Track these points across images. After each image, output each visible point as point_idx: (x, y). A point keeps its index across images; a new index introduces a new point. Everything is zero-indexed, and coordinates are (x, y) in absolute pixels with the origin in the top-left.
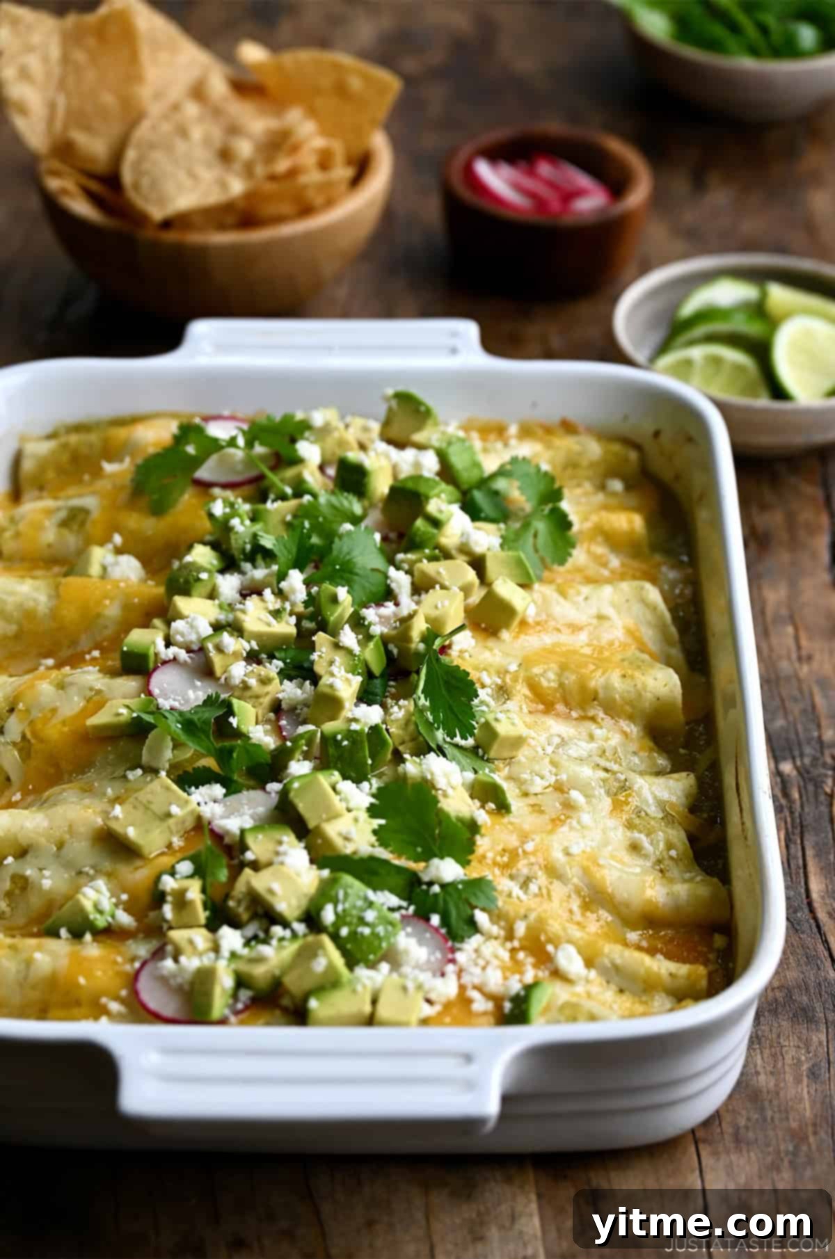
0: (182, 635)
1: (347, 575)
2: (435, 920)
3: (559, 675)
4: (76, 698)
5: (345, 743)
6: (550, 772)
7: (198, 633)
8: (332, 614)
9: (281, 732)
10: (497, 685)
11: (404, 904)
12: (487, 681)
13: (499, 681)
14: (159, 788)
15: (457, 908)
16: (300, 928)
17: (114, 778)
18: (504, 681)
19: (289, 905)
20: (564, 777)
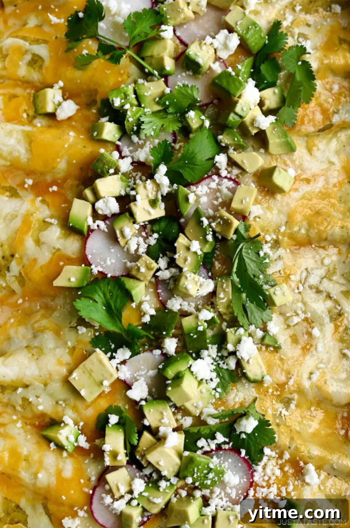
0: (102, 210)
1: (191, 166)
2: (243, 452)
3: (308, 230)
4: (46, 254)
5: (195, 336)
6: (302, 309)
7: (110, 210)
8: (185, 211)
9: (159, 297)
10: (274, 240)
11: (227, 440)
12: (268, 238)
13: (275, 237)
14: (96, 360)
15: (255, 446)
16: (174, 480)
17: (71, 327)
18: (277, 237)
19: (168, 471)
20: (309, 315)
